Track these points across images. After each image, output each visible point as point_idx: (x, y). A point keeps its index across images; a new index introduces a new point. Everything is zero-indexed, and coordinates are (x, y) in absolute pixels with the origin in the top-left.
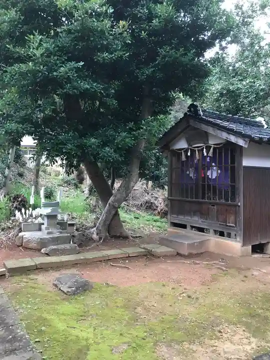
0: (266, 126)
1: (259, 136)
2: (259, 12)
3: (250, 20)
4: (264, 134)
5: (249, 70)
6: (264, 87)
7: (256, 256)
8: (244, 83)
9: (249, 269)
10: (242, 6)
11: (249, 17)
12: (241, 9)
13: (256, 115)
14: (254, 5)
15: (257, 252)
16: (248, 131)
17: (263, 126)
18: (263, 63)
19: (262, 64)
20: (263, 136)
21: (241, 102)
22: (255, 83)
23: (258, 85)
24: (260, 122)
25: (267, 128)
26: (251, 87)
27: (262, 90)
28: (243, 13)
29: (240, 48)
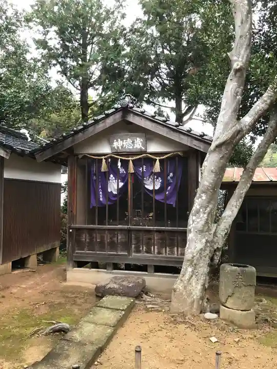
0: (30, 139)
1: (21, 148)
2: (23, 24)
3: (14, 28)
4: (27, 146)
5: (14, 79)
6: (28, 100)
7: (16, 272)
8: (9, 91)
9: (8, 288)
10: (6, 10)
11: (13, 24)
12: (5, 13)
13: (21, 127)
14: (18, 14)
15: (18, 268)
16: (11, 142)
17: (27, 139)
18: (29, 76)
19: (27, 77)
20: (25, 149)
21: (5, 110)
22: (19, 94)
23: (22, 96)
24: (24, 134)
25: (31, 141)
26: (15, 97)
27: (27, 102)
28: (6, 18)
29: (5, 54)
